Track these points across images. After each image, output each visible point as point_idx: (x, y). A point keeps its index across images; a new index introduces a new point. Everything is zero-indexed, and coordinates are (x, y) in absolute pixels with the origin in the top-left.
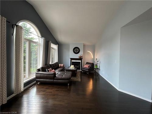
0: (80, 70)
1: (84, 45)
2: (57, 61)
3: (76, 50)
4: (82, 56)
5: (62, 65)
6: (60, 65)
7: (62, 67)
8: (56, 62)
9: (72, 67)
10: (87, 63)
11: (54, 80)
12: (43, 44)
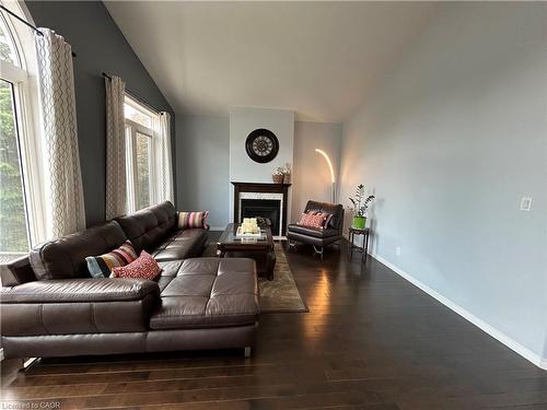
0: (280, 238)
1: (298, 125)
2: (168, 199)
3: (262, 145)
4: (289, 175)
5: (195, 217)
6: (183, 215)
7: (194, 227)
8: (161, 201)
9: (250, 230)
10: (312, 206)
11: (150, 334)
12: (49, 81)
